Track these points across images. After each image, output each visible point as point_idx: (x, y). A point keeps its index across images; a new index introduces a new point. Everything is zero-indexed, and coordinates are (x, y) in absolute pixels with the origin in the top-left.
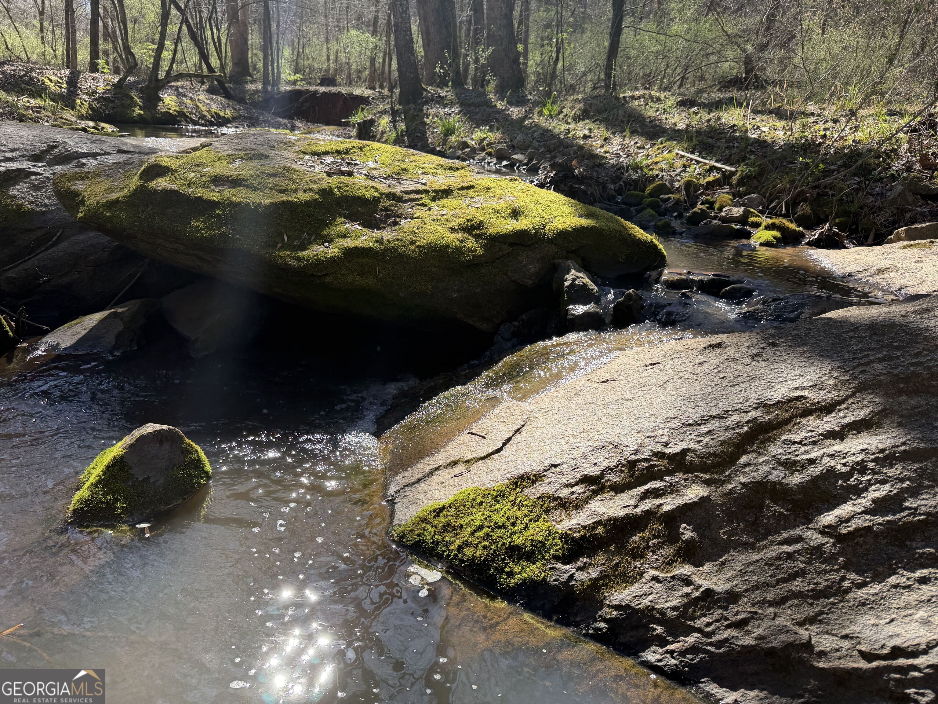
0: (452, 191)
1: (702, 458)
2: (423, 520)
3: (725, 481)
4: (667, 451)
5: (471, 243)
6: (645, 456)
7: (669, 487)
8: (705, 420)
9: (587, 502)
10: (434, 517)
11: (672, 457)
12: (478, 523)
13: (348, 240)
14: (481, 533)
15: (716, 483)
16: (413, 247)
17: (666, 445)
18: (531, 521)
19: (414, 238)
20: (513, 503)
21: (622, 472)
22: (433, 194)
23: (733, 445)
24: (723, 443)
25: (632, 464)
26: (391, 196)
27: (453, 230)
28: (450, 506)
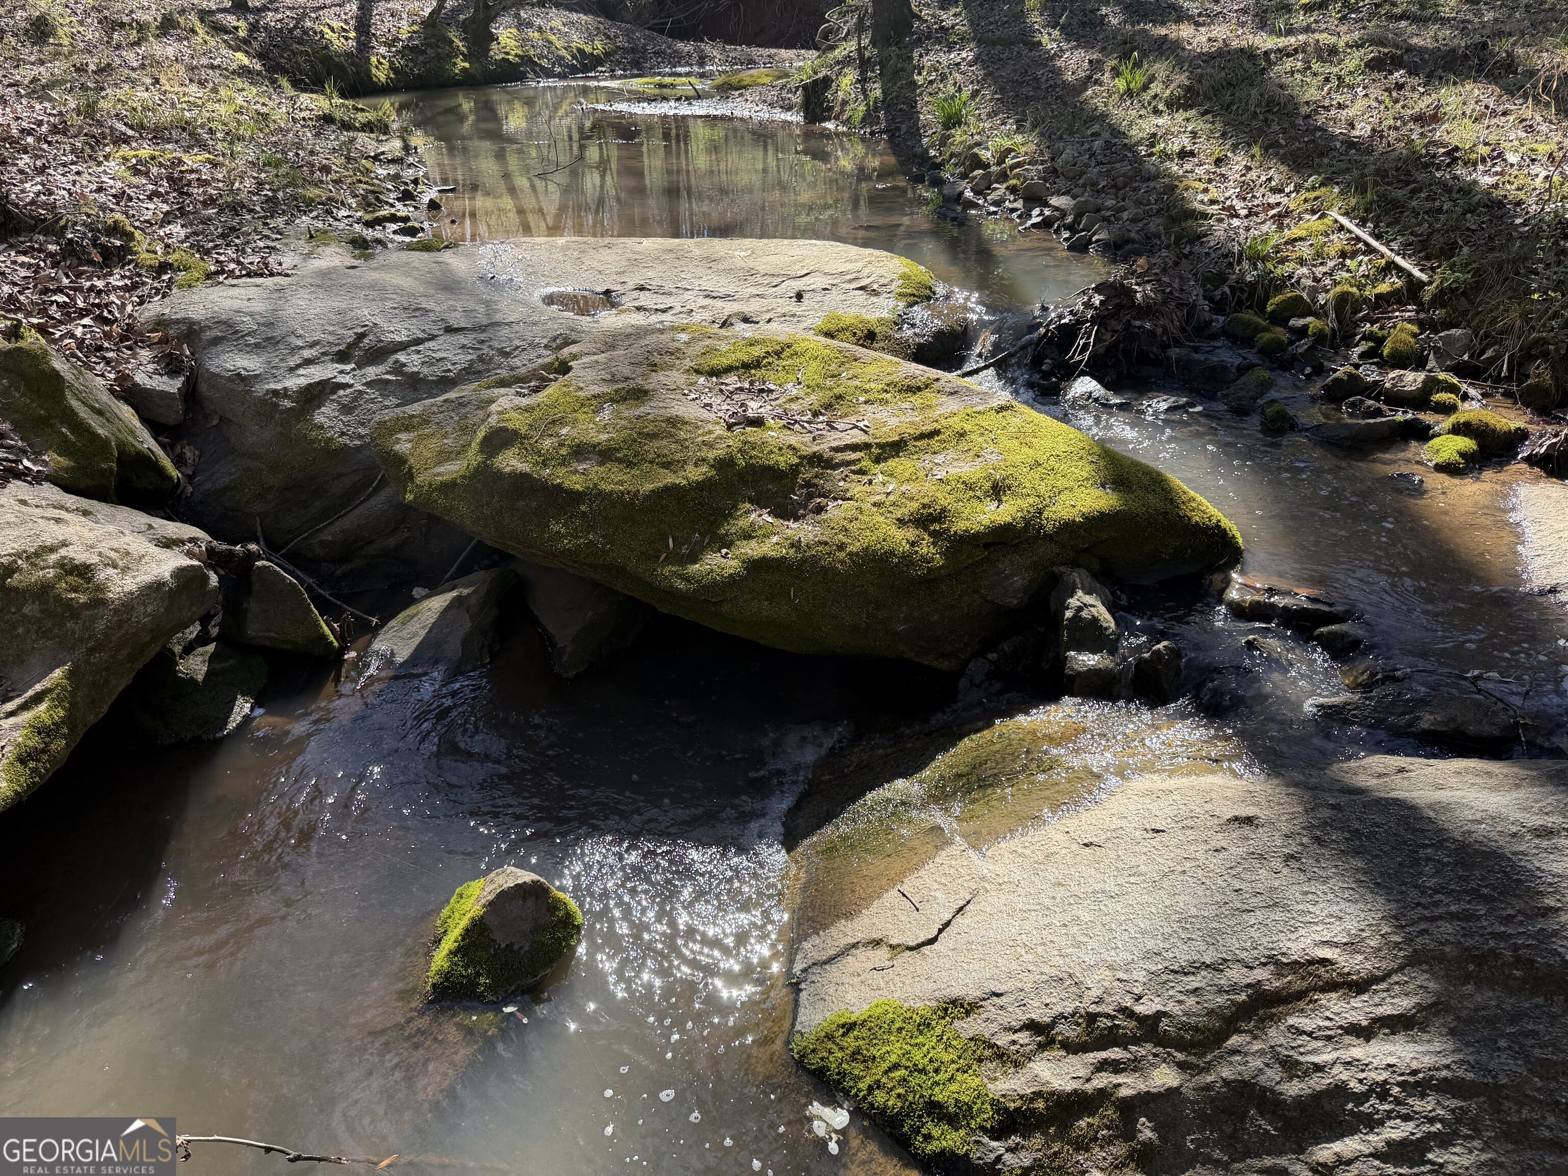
0: (905, 442)
1: (1180, 1029)
2: (829, 1037)
3: (1204, 1068)
4: (1139, 1009)
5: (926, 548)
6: (1109, 1010)
7: (1134, 1061)
8: (1194, 968)
9: (1030, 1059)
10: (843, 1035)
11: (1142, 1020)
12: (894, 1058)
13: (753, 543)
14: (898, 1074)
15: (1192, 1069)
16: (842, 555)
17: (1138, 998)
18: (958, 1070)
19: (845, 540)
20: (940, 1038)
21: (1078, 1024)
22: (878, 451)
23: (1223, 1018)
24: (1210, 1013)
25: (1092, 1018)
26: (816, 460)
27: (902, 522)
28: (863, 1024)
